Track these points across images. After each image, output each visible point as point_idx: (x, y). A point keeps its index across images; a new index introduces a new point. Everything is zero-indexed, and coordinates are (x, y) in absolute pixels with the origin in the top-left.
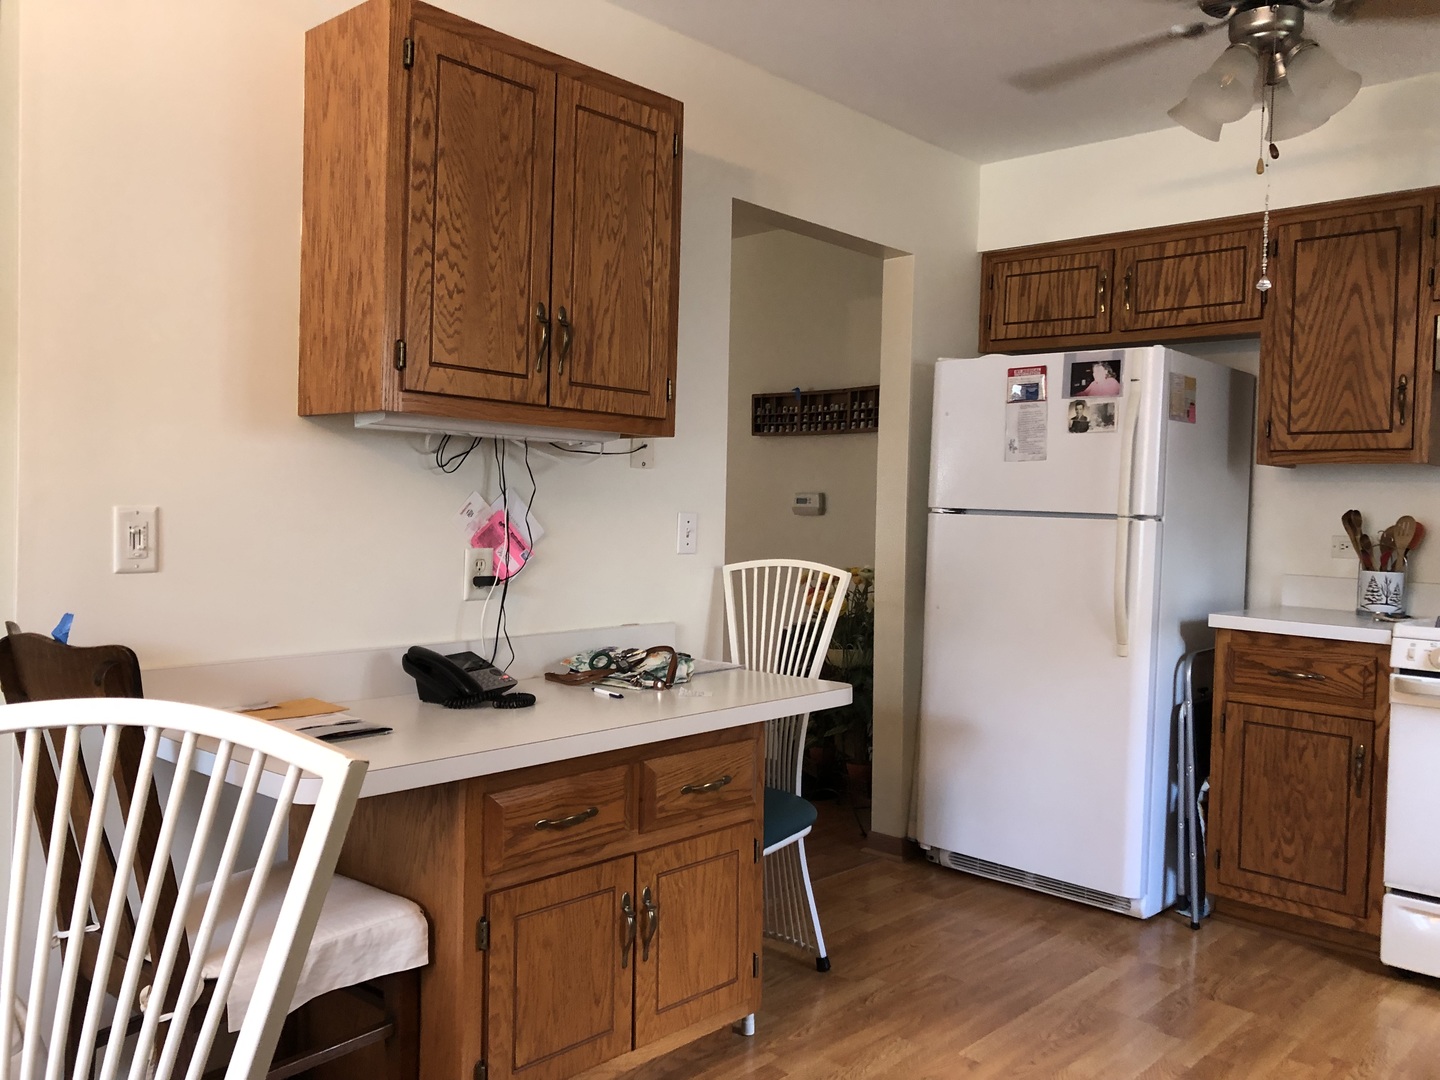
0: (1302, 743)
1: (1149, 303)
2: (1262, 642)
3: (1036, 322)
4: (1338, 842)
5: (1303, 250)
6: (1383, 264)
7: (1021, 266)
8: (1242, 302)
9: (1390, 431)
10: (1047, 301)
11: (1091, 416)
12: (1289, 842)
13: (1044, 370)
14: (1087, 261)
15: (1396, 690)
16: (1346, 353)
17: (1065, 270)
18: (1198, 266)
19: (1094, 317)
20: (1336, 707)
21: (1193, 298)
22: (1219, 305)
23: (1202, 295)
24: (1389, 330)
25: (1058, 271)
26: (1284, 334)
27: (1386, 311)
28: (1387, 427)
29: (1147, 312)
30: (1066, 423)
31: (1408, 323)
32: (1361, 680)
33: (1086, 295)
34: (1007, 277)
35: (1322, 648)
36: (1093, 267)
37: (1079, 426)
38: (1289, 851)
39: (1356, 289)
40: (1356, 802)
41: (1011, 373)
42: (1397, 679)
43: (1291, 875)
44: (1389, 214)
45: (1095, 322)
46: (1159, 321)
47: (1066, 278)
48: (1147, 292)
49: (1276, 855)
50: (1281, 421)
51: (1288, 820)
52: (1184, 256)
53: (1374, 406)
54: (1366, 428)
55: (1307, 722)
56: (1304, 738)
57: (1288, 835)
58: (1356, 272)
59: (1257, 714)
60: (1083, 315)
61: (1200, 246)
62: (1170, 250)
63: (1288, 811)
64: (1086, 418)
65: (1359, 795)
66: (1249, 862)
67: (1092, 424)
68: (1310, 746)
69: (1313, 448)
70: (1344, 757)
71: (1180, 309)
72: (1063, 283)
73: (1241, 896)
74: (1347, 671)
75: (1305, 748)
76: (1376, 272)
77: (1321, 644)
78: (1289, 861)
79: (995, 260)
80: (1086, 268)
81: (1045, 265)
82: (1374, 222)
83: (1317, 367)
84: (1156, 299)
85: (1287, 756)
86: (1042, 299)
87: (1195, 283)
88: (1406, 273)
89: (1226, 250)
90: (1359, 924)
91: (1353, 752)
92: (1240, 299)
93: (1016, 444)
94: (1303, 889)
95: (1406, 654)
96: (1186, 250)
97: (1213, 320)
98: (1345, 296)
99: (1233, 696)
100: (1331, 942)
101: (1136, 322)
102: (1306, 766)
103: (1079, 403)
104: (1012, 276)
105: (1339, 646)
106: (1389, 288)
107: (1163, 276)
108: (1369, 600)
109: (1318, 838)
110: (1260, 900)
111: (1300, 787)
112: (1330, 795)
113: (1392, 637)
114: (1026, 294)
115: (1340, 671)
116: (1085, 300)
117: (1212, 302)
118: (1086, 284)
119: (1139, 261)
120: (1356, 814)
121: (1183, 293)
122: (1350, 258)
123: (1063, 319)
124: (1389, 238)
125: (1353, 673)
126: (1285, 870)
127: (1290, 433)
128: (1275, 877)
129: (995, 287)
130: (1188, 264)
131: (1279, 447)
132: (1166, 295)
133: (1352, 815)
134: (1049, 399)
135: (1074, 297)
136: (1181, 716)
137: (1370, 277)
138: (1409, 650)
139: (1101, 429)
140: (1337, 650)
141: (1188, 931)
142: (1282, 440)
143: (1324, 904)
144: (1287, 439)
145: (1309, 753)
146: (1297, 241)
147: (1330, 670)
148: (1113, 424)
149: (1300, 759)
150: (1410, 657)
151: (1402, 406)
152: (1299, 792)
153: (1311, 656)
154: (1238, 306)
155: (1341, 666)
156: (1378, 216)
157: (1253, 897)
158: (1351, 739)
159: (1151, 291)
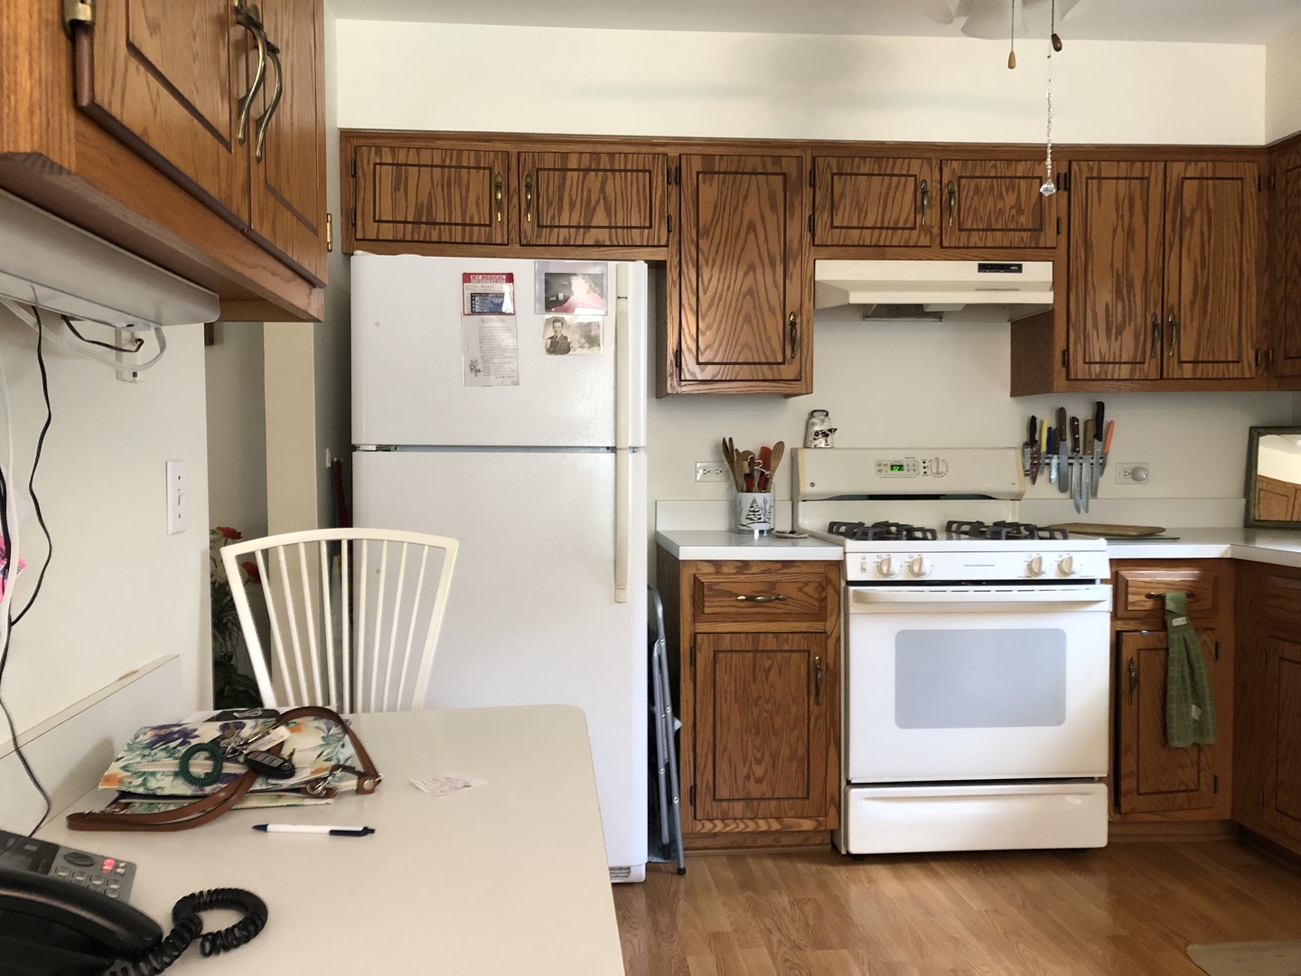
0: (767, 663)
1: (553, 218)
2: (725, 570)
3: (417, 223)
4: (801, 751)
5: (704, 182)
6: (773, 207)
7: (394, 156)
8: (650, 227)
9: (783, 363)
10: (430, 201)
11: (574, 338)
12: (759, 762)
13: (510, 278)
14: (478, 159)
15: (855, 602)
16: (745, 288)
17: (450, 167)
18: (604, 183)
19: (490, 225)
20: (794, 624)
21: (600, 218)
22: (628, 228)
23: (609, 215)
24: (780, 270)
25: (443, 167)
26: (690, 265)
27: (777, 251)
28: (780, 360)
29: (552, 227)
30: (542, 343)
31: (794, 264)
32: (816, 596)
33: (478, 198)
34: (375, 164)
35: (781, 570)
36: (484, 168)
37: (558, 347)
38: (759, 771)
39: (751, 227)
40: (815, 710)
41: (467, 278)
42: (854, 591)
43: (763, 794)
44: (777, 159)
45: (490, 232)
46: (565, 238)
47: (453, 177)
48: (550, 204)
49: (748, 777)
50: (689, 350)
51: (758, 742)
52: (587, 170)
53: (769, 340)
54: (763, 360)
55: (771, 643)
56: (769, 658)
57: (759, 755)
58: (751, 211)
59: (726, 643)
60: (476, 221)
61: (605, 163)
62: (573, 163)
63: (757, 733)
64: (566, 338)
65: (818, 703)
66: (723, 792)
67: (574, 345)
68: (775, 664)
69: (718, 378)
70: (804, 671)
71: (588, 227)
72: (449, 182)
73: (715, 826)
74: (805, 589)
75: (770, 668)
76: (768, 213)
77: (779, 566)
78: (759, 781)
79: (356, 142)
80: (478, 168)
81: (426, 157)
82: (764, 167)
83: (720, 300)
84: (560, 214)
85: (755, 679)
86: (424, 198)
87: (602, 201)
88: (792, 217)
89: (632, 171)
90: (819, 823)
91: (811, 665)
92: (648, 224)
93: (480, 366)
94: (773, 803)
95: (860, 567)
96: (590, 164)
97: (621, 244)
98: (742, 235)
99: (702, 627)
100: (783, 846)
101: (539, 236)
102: (772, 686)
103: (556, 320)
104: (381, 164)
105: (794, 566)
106: (778, 229)
107: (567, 190)
108: (751, 519)
109: (785, 752)
110: (733, 826)
111: (768, 707)
112: (794, 708)
113: (845, 553)
114: (402, 188)
115: (800, 589)
116: (478, 206)
117: (620, 224)
118: (477, 184)
119: (538, 170)
120: (816, 721)
121: (590, 211)
122: (746, 197)
123: (450, 224)
124: (777, 182)
125: (809, 589)
126: (755, 790)
127: (698, 363)
128: (748, 799)
129: (360, 174)
130: (594, 180)
131: (688, 377)
132: (571, 209)
133: (812, 723)
134: (517, 314)
135: (464, 200)
136: (655, 654)
137: (763, 218)
138: (861, 564)
139: (585, 351)
140: (793, 570)
141: (676, 878)
142: (691, 370)
143: (792, 813)
144: (696, 369)
145: (774, 671)
146: (698, 173)
147: (789, 590)
148: (599, 345)
149: (767, 679)
150: (863, 570)
151: (793, 341)
152: (768, 712)
153: (773, 578)
154: (646, 231)
155: (800, 585)
156: (769, 161)
157: (726, 825)
158: (809, 652)
159: (555, 204)
